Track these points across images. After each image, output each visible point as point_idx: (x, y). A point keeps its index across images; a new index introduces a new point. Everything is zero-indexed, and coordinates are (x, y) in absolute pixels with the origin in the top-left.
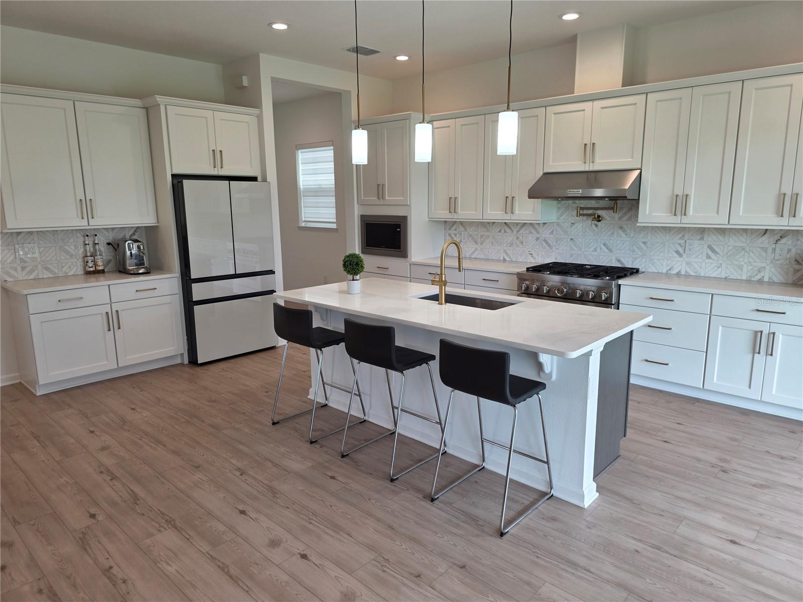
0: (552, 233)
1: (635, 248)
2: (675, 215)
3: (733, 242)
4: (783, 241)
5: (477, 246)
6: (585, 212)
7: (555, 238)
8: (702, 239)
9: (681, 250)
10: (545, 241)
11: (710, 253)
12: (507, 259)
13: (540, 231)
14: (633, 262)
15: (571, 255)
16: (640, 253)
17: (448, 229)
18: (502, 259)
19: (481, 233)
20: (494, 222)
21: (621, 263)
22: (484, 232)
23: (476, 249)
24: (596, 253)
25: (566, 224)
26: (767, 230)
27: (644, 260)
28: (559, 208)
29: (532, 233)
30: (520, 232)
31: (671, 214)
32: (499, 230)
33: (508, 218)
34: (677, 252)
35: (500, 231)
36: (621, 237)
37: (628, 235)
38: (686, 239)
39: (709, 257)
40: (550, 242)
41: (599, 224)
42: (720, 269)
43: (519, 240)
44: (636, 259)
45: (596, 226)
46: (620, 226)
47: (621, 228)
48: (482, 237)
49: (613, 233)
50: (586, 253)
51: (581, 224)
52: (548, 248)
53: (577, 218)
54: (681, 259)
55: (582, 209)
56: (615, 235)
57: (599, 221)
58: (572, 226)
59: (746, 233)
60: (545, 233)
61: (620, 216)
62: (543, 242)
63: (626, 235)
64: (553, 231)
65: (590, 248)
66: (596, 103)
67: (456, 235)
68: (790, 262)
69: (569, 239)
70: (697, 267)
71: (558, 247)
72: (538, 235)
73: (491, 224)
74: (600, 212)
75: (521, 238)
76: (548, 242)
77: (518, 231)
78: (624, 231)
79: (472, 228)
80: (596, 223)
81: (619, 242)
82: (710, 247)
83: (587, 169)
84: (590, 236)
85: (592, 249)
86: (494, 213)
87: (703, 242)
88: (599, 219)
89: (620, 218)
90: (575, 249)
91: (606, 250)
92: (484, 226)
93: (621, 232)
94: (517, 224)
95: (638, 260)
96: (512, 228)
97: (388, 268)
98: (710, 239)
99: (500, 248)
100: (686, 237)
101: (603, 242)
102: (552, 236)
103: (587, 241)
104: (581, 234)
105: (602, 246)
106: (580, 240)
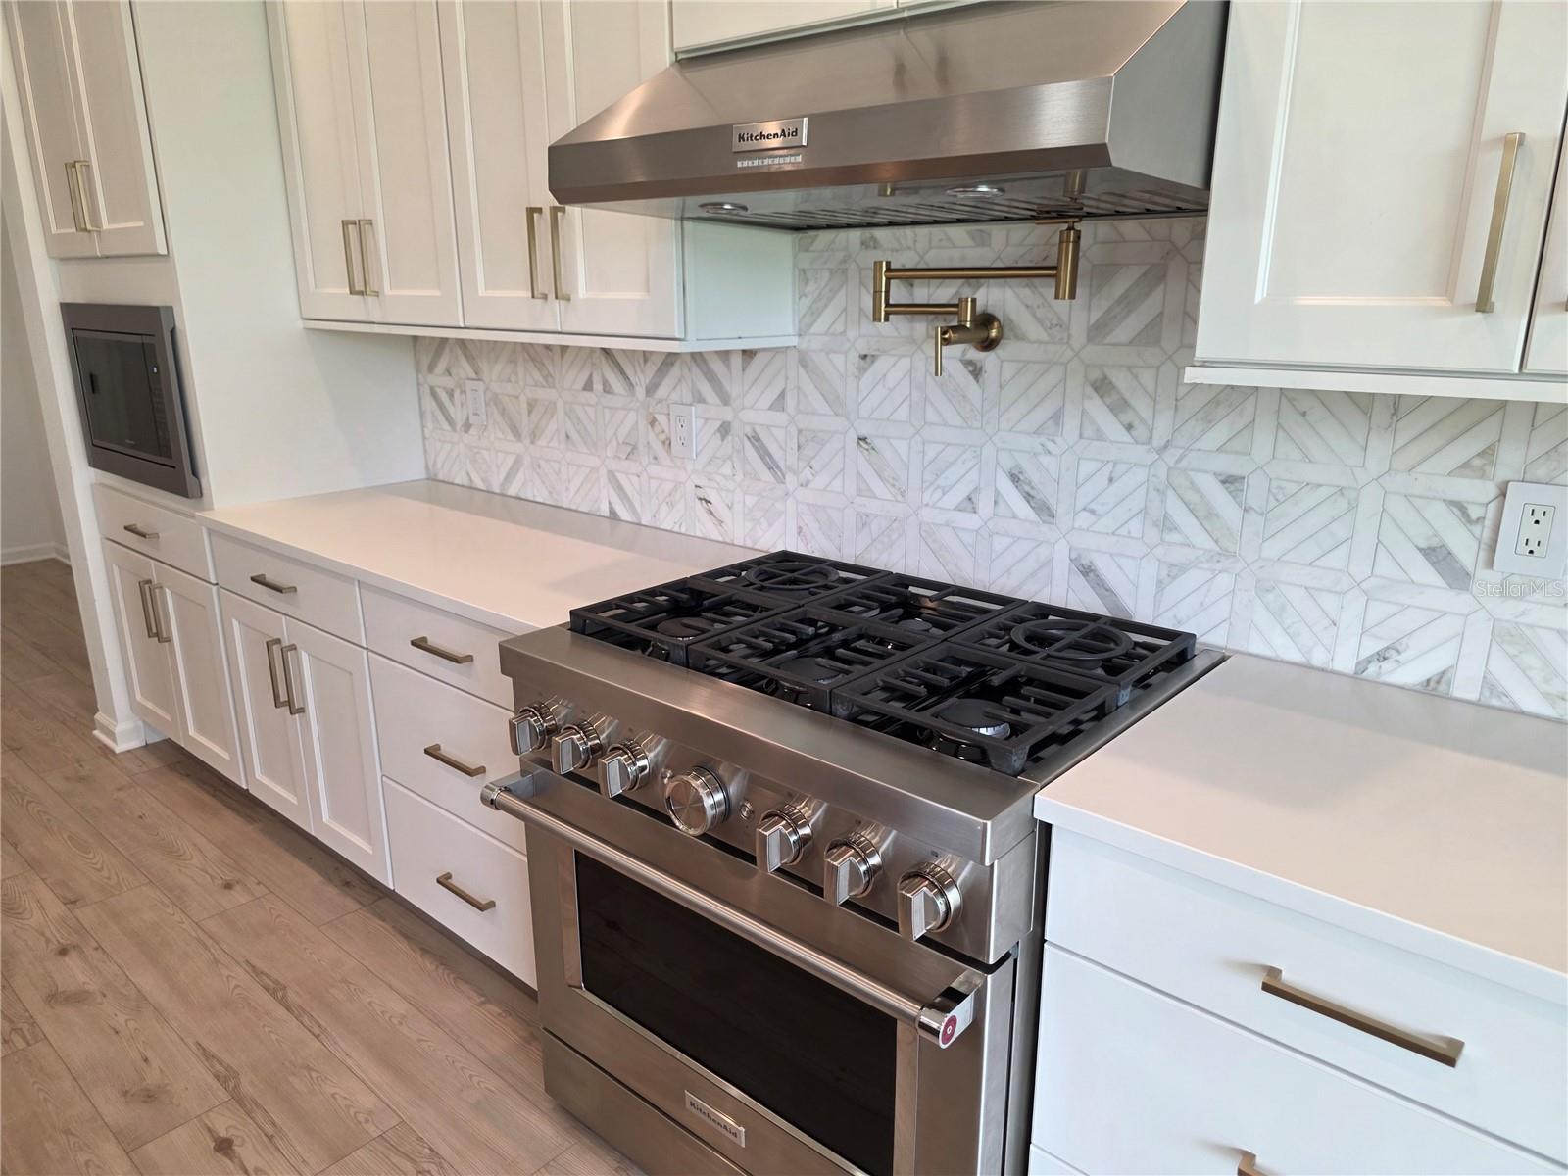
0: (779, 403)
2: (1483, 304)
5: (519, 447)
6: (922, 293)
7: (793, 431)
9: (1464, 546)
10: (755, 440)
12: (624, 514)
13: (733, 389)
14: (1161, 585)
15: (864, 521)
16: (1201, 539)
17: (426, 361)
18: (605, 509)
19: (529, 392)
21: (1100, 585)
22: (536, 385)
25: (838, 359)
27: (1224, 582)
28: (803, 276)
29: (702, 401)
30: (659, 394)
31: (1440, 302)
32: (585, 379)
34: (1438, 556)
35: (588, 386)
36: (1100, 436)
37: (1140, 432)
38: (1502, 474)
40: (773, 448)
41: (988, 359)
43: (657, 428)
44: (1178, 570)
45: (976, 372)
46: (1095, 375)
47: (1102, 387)
48: (532, 406)
49: (1057, 418)
50: (926, 514)
51: (905, 363)
52: (768, 475)
53: (882, 325)
54: (1461, 601)
55: (909, 275)
56: (1071, 424)
57: (988, 345)
58: (863, 370)
60: (753, 406)
61: (1095, 316)
62: (747, 444)
63: (1129, 428)
64: (782, 395)
65: (945, 491)
69: (852, 439)
71: (807, 473)
72: (727, 413)
74: (990, 296)
75: (663, 420)
76: (763, 446)
77: (651, 390)
78: (1119, 406)
79: (498, 367)
80: (974, 354)
81: (1087, 467)
84: (945, 425)
85: (957, 496)
88: (985, 331)
89: (1098, 331)
90: (880, 488)
91: (1024, 511)
92: (533, 360)
93: (1097, 408)
94: (646, 356)
95: (1195, 577)
96: (629, 371)
99: (594, 461)
100: (1510, 460)
101: (1007, 463)
102: (779, 418)
103: (931, 454)
104: (902, 414)
105: (1004, 484)
106: (900, 445)
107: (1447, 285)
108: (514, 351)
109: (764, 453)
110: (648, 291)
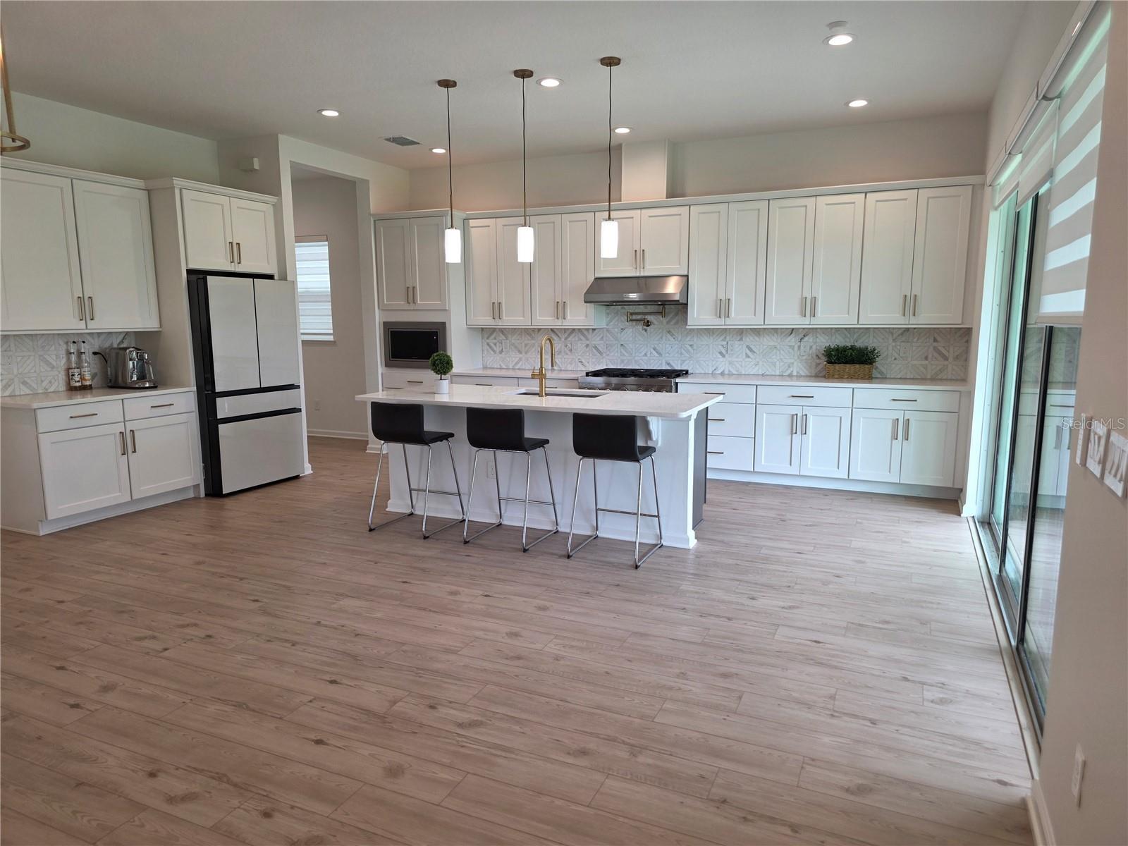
0: (601, 339)
1: (683, 351)
2: (720, 317)
3: (768, 341)
4: (806, 339)
5: (521, 356)
6: (634, 317)
7: (605, 345)
8: (741, 339)
9: (724, 352)
10: (595, 347)
11: (749, 353)
12: (556, 368)
13: (589, 337)
14: (682, 364)
15: (622, 361)
16: (688, 355)
17: (486, 336)
19: (526, 342)
20: (541, 329)
21: (671, 366)
22: (528, 340)
23: (520, 359)
24: (646, 358)
25: (616, 330)
26: (793, 329)
27: (692, 362)
28: (608, 314)
29: (581, 340)
30: (569, 339)
31: (714, 317)
33: (558, 324)
34: (721, 353)
36: (669, 340)
37: (676, 339)
38: (727, 340)
39: (748, 356)
40: (600, 349)
41: (648, 328)
42: (757, 368)
43: (568, 347)
44: (684, 361)
45: (646, 331)
46: (668, 330)
47: (669, 332)
48: (526, 345)
49: (661, 338)
50: (636, 358)
51: (632, 329)
52: (599, 354)
53: (627, 324)
54: (725, 359)
55: (631, 314)
56: (664, 338)
57: (648, 326)
58: (622, 332)
59: (778, 332)
60: (596, 340)
61: (667, 320)
62: (593, 349)
63: (674, 339)
64: (603, 337)
65: (640, 353)
66: (643, 211)
67: (495, 344)
68: (812, 357)
69: (619, 346)
70: (738, 365)
71: (608, 353)
72: (588, 342)
73: (537, 330)
74: (649, 318)
75: (570, 345)
77: (566, 339)
78: (672, 335)
79: (515, 336)
80: (645, 327)
81: (667, 346)
82: (748, 347)
83: (638, 275)
84: (640, 341)
85: (643, 353)
86: (544, 319)
87: (742, 342)
88: (648, 324)
89: (668, 323)
90: (626, 354)
91: (657, 355)
92: (528, 334)
93: (668, 335)
94: (566, 330)
95: (687, 362)
96: (560, 335)
98: (749, 340)
100: (728, 338)
101: (653, 346)
102: (602, 342)
103: (637, 346)
104: (631, 339)
105: (652, 350)
106: (630, 345)
107: (716, 315)
109: (598, 350)
110: (586, 317)
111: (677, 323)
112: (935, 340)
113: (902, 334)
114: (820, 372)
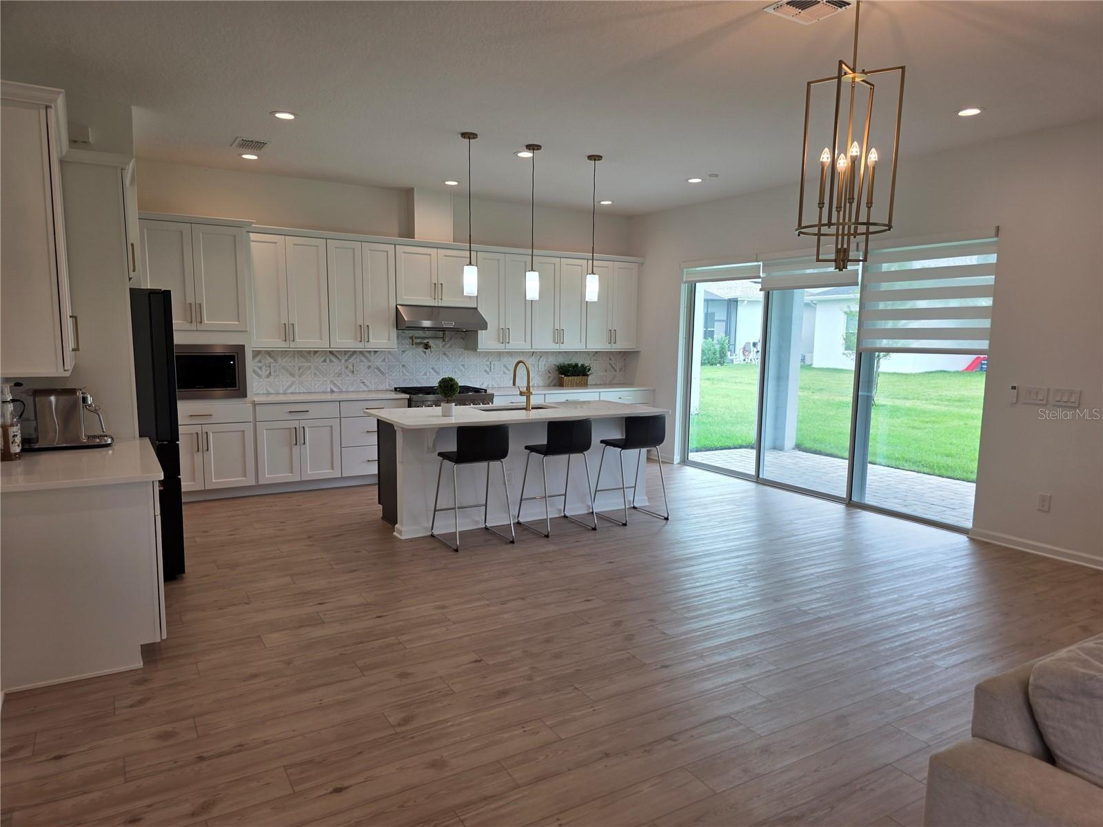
1: (457, 371)
2: (502, 343)
4: (542, 359)
5: (294, 379)
6: (416, 341)
7: (387, 366)
8: (499, 360)
9: (488, 370)
10: (378, 368)
11: (506, 371)
13: (372, 359)
15: (404, 380)
18: (329, 390)
19: (300, 365)
22: (302, 362)
23: (293, 383)
25: (397, 352)
29: (363, 362)
30: (350, 361)
31: (498, 343)
32: (322, 359)
33: (360, 346)
34: (486, 371)
35: (325, 361)
39: (505, 373)
40: (382, 370)
41: (427, 351)
43: (349, 369)
45: (425, 353)
46: (444, 352)
47: (445, 354)
48: (300, 368)
49: (439, 359)
50: (417, 377)
51: (411, 352)
52: (381, 375)
53: (409, 347)
54: (488, 376)
55: (416, 338)
56: (441, 360)
57: (427, 348)
58: (402, 354)
59: (523, 355)
60: (377, 361)
61: (443, 344)
62: (376, 370)
64: (385, 359)
65: (420, 372)
66: (439, 250)
67: (261, 368)
68: (546, 372)
69: (401, 366)
70: (497, 381)
71: (391, 373)
73: (312, 353)
74: (428, 341)
75: (351, 367)
77: (346, 361)
78: (447, 357)
80: (425, 350)
81: (444, 366)
82: (505, 366)
83: (436, 305)
84: (420, 361)
85: (423, 373)
86: (344, 341)
87: (500, 363)
88: (427, 346)
89: (443, 346)
90: (408, 374)
91: (434, 374)
92: (302, 355)
93: (444, 357)
94: (346, 352)
96: (339, 357)
97: (211, 415)
98: (505, 360)
99: (326, 379)
100: (490, 359)
101: (431, 366)
102: (384, 363)
103: (417, 367)
104: (411, 360)
105: (431, 370)
106: (412, 366)
107: (499, 341)
108: (294, 354)
109: (380, 370)
110: (389, 340)
111: (451, 347)
112: (610, 359)
113: (594, 355)
114: (551, 382)
